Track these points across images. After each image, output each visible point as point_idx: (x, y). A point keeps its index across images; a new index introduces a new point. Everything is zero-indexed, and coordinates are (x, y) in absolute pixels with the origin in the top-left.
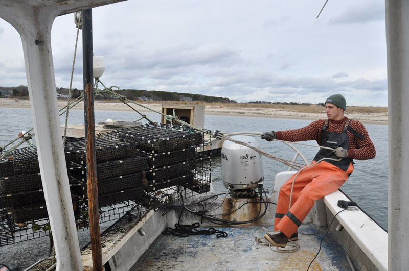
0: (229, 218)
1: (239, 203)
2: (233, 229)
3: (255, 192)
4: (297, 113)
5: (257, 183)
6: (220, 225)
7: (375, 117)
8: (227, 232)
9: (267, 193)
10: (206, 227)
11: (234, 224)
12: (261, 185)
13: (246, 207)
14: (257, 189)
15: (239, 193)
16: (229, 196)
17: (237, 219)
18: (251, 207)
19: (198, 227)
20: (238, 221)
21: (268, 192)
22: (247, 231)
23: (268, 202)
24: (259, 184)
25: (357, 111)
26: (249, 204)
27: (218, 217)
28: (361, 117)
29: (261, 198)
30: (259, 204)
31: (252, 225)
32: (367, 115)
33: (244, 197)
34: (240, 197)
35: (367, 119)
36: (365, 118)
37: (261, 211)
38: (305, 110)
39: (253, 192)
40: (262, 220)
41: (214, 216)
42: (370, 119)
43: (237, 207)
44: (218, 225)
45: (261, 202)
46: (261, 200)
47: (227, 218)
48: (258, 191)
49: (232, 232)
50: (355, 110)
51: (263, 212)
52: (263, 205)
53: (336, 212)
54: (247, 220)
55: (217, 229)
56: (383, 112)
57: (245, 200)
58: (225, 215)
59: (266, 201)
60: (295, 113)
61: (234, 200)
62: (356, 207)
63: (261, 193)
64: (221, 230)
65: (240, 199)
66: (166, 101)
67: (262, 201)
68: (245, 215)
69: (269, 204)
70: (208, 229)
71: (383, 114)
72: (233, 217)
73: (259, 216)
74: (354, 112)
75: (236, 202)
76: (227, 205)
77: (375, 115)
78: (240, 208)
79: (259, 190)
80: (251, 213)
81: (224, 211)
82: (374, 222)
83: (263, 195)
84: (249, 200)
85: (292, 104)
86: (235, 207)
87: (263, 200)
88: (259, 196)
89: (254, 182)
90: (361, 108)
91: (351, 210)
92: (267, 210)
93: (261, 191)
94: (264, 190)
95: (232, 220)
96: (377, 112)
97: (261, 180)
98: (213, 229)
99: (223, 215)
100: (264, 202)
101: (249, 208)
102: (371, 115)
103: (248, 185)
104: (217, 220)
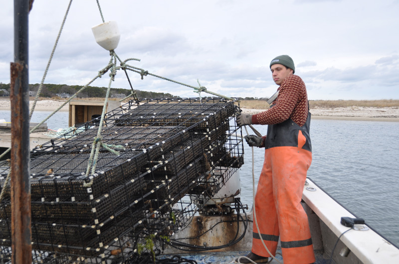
0: (198, 242)
1: (210, 223)
2: (204, 256)
3: (230, 208)
4: (249, 110)
5: (232, 196)
6: (186, 252)
7: (340, 112)
8: (197, 261)
9: (245, 210)
10: (169, 255)
11: (205, 249)
12: (239, 199)
13: (219, 227)
14: (234, 204)
15: (211, 210)
16: (197, 214)
17: (208, 244)
18: (226, 228)
19: (158, 254)
20: (210, 245)
21: (247, 208)
22: (222, 258)
23: (247, 220)
24: (235, 197)
25: (319, 106)
26: (223, 223)
27: (183, 241)
28: (324, 112)
29: (239, 215)
30: (236, 224)
31: (227, 250)
32: (330, 110)
33: (217, 214)
34: (211, 214)
35: (330, 114)
36: (328, 114)
37: (239, 232)
38: (258, 106)
39: (229, 209)
40: (240, 244)
41: (179, 241)
42: (334, 114)
43: (208, 228)
44: (184, 252)
45: (238, 221)
46: (238, 218)
47: (195, 242)
48: (234, 207)
49: (203, 260)
50: (317, 105)
51: (241, 233)
52: (242, 225)
53: (339, 232)
54: (221, 244)
55: (183, 257)
56: (349, 106)
57: (219, 218)
58: (194, 238)
59: (244, 219)
60: (247, 110)
61: (205, 218)
62: (365, 225)
63: (238, 210)
64: (188, 257)
65: (211, 218)
66: (90, 98)
67: (240, 219)
68: (218, 238)
69: (248, 223)
70: (171, 256)
71: (349, 108)
72: (203, 241)
73: (237, 239)
74: (316, 107)
75: (207, 221)
76: (195, 225)
77: (340, 109)
78: (211, 229)
79: (235, 205)
80: (226, 235)
81: (191, 232)
82: (392, 246)
83: (241, 211)
84: (223, 218)
85: (248, 99)
86: (205, 227)
87: (241, 217)
88: (236, 213)
89: (229, 195)
90: (323, 102)
91: (359, 230)
92: (247, 231)
93: (239, 207)
94: (242, 206)
95: (202, 245)
96: (343, 106)
97: (238, 192)
98: (179, 257)
99: (190, 238)
100: (243, 220)
101: (223, 229)
102: (335, 109)
103: (222, 199)
104: (182, 246)
